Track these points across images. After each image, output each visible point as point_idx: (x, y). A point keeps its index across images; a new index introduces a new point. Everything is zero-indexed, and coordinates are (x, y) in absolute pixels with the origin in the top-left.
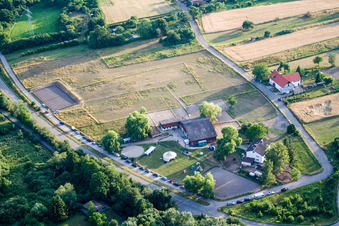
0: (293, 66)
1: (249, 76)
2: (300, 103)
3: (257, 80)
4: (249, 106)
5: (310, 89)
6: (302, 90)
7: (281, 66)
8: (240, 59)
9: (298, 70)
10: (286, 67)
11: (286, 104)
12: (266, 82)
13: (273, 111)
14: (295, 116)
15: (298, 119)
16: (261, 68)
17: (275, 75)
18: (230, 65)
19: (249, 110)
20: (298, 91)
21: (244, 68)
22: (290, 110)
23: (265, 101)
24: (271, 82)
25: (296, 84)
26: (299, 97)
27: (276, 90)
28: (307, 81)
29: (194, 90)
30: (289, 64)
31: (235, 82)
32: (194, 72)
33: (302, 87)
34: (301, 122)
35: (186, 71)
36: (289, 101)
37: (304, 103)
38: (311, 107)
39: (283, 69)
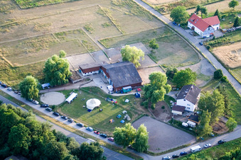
1: (167, 19)
2: (222, 48)
3: (175, 23)
4: (170, 50)
5: (229, 33)
6: (220, 34)
7: (198, 9)
8: (156, 2)
10: (204, 11)
11: (208, 48)
12: (184, 26)
13: (196, 56)
14: (219, 61)
15: (223, 64)
16: (180, 11)
17: (193, 19)
18: (145, 8)
19: (171, 54)
20: (218, 34)
21: (161, 10)
22: (213, 54)
23: (186, 45)
24: (190, 25)
25: (215, 27)
26: (220, 40)
27: (196, 34)
28: (225, 25)
29: (111, 33)
30: (207, 7)
31: (152, 26)
32: (110, 15)
33: (221, 30)
34: (227, 67)
35: (102, 14)
36: (211, 45)
37: (226, 47)
38: (234, 51)
39: (200, 12)
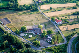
0: (60, 18)
1: (50, 20)
3: (52, 21)
4: (50, 26)
5: (64, 23)
6: (62, 24)
7: (58, 18)
8: (49, 16)
9: (61, 19)
10: (59, 18)
11: (58, 26)
12: (54, 21)
13: (55, 28)
14: (60, 29)
15: (60, 30)
16: (53, 18)
17: (56, 20)
18: (46, 17)
19: (50, 27)
21: (49, 18)
23: (53, 25)
24: (55, 21)
25: (61, 22)
27: (56, 23)
28: (63, 22)
29: (37, 22)
31: (47, 21)
32: (38, 18)
34: (61, 31)
35: (36, 17)
36: (59, 26)
37: (62, 27)
38: (64, 28)
39: (58, 19)
